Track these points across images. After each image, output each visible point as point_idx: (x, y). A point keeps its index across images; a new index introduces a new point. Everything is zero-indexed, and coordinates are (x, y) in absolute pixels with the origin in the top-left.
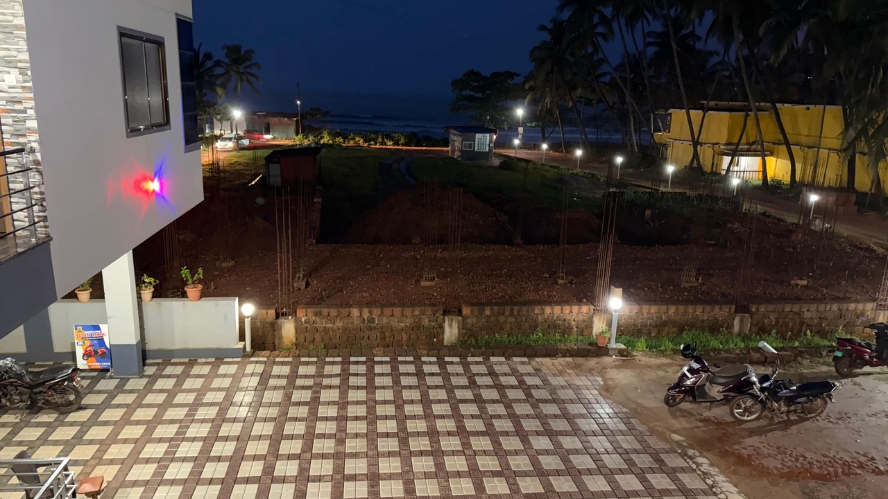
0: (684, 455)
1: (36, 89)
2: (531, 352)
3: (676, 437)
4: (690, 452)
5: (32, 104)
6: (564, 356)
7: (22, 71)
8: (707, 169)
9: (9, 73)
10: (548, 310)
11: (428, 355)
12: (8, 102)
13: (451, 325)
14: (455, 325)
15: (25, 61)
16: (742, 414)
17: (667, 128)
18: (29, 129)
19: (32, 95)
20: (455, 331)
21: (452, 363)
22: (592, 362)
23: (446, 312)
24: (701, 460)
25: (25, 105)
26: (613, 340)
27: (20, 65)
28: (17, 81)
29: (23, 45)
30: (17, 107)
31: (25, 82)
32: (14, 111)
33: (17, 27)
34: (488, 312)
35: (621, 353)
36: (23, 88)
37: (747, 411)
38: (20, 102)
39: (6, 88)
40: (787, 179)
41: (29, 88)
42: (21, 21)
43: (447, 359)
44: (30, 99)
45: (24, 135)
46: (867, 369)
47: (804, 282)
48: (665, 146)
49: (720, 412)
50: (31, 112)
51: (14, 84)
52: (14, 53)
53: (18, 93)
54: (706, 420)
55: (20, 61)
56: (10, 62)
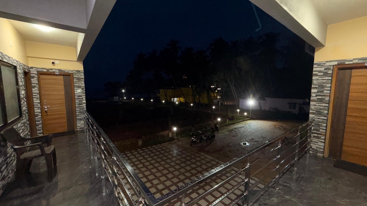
0: (198, 153)
1: (86, 93)
2: (160, 143)
3: (195, 151)
4: (199, 153)
5: (85, 96)
6: (167, 142)
7: (82, 89)
8: (169, 101)
9: (79, 89)
10: (160, 133)
11: (139, 149)
12: (78, 96)
13: (140, 141)
14: (141, 141)
15: (83, 86)
16: (203, 144)
17: (159, 93)
18: (83, 103)
19: (85, 94)
20: (141, 143)
21: (145, 149)
22: (172, 142)
23: (139, 138)
24: (202, 153)
25: (83, 97)
26: (175, 136)
27: (82, 87)
28: (81, 91)
29: (83, 83)
30: (80, 98)
31: (83, 91)
32: (79, 99)
33: (82, 79)
34: (148, 136)
35: (177, 139)
36: (82, 93)
37: (204, 143)
38: (81, 96)
39: (78, 93)
40: (184, 101)
41: (84, 93)
42: (83, 77)
43: (143, 149)
44: (84, 95)
45: (82, 105)
46: (215, 132)
47: (199, 120)
48: (159, 97)
49: (200, 145)
50: (84, 99)
51: (80, 92)
52: (81, 85)
53: (81, 94)
54: (198, 147)
55: (82, 86)
56: (79, 87)
